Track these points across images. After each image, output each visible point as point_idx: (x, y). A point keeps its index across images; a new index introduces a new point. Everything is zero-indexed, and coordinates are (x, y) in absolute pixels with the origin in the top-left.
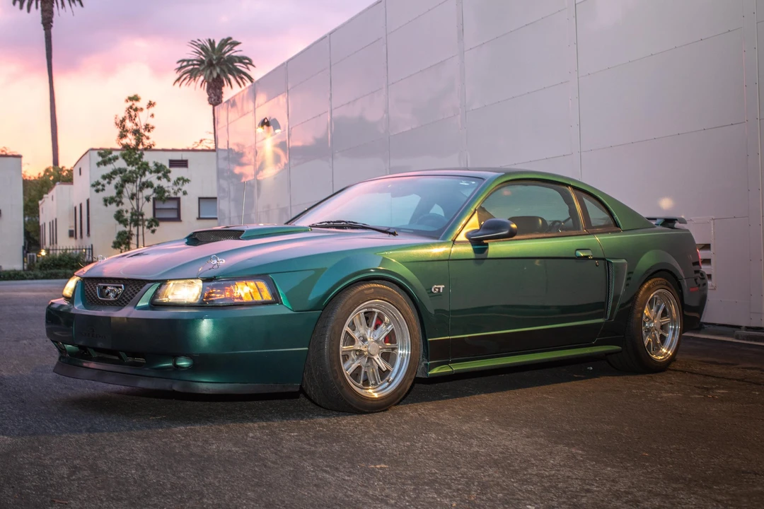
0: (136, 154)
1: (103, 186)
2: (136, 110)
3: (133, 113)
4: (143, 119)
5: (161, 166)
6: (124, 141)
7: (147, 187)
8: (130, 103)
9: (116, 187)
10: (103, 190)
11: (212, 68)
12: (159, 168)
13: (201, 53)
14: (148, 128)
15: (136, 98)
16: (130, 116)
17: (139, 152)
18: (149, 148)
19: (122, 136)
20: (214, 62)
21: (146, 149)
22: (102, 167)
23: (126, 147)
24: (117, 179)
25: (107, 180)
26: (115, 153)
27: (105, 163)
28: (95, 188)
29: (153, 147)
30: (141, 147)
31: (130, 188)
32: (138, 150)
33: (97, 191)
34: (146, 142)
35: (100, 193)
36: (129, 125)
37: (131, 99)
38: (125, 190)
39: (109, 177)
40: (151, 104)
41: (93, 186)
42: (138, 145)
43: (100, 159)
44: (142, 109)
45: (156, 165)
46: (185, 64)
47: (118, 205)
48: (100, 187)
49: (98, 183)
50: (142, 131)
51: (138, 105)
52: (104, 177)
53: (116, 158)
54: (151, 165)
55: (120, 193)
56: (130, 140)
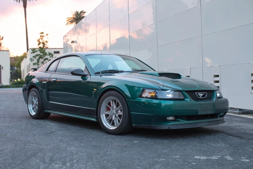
0: (43, 50)
1: (33, 59)
2: (43, 36)
3: (42, 37)
4: (45, 39)
5: (50, 53)
6: (40, 46)
7: (47, 60)
8: (41, 35)
9: (37, 60)
10: (33, 61)
11: (77, 20)
12: (50, 54)
13: (74, 16)
14: (46, 42)
15: (43, 33)
16: (41, 38)
17: (44, 49)
18: (47, 48)
19: (39, 44)
20: (78, 18)
21: (46, 48)
22: (33, 54)
23: (40, 48)
24: (37, 57)
25: (34, 58)
26: (36, 50)
27: (33, 52)
28: (31, 60)
29: (48, 48)
30: (45, 47)
31: (41, 60)
32: (44, 48)
33: (31, 61)
34: (46, 46)
35: (32, 62)
36: (41, 41)
37: (41, 33)
38: (39, 61)
39: (35, 57)
40: (47, 35)
41: (30, 59)
42: (43, 47)
43: (32, 51)
44: (44, 36)
45: (49, 53)
46: (69, 19)
47: (38, 65)
48: (32, 60)
49: (32, 59)
50: (45, 43)
51: (43, 35)
52: (33, 57)
53: (37, 51)
54: (48, 53)
55: (38, 62)
56: (41, 45)
